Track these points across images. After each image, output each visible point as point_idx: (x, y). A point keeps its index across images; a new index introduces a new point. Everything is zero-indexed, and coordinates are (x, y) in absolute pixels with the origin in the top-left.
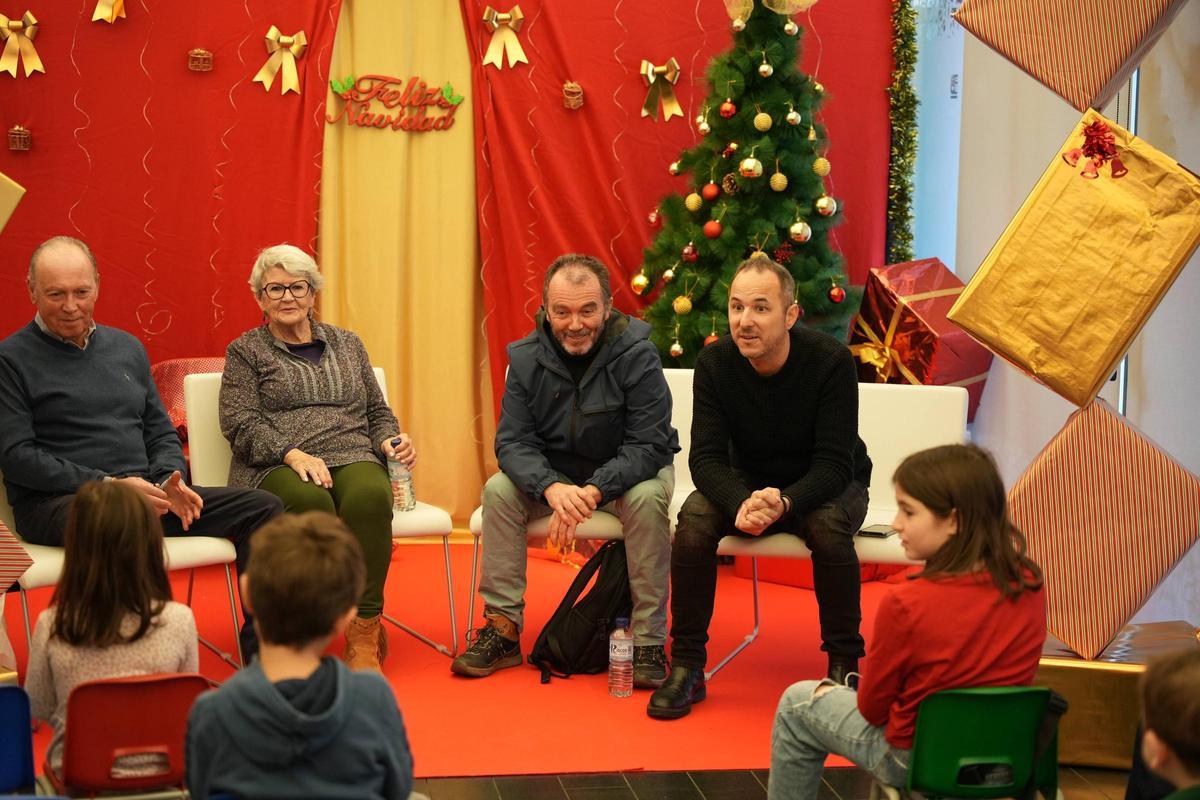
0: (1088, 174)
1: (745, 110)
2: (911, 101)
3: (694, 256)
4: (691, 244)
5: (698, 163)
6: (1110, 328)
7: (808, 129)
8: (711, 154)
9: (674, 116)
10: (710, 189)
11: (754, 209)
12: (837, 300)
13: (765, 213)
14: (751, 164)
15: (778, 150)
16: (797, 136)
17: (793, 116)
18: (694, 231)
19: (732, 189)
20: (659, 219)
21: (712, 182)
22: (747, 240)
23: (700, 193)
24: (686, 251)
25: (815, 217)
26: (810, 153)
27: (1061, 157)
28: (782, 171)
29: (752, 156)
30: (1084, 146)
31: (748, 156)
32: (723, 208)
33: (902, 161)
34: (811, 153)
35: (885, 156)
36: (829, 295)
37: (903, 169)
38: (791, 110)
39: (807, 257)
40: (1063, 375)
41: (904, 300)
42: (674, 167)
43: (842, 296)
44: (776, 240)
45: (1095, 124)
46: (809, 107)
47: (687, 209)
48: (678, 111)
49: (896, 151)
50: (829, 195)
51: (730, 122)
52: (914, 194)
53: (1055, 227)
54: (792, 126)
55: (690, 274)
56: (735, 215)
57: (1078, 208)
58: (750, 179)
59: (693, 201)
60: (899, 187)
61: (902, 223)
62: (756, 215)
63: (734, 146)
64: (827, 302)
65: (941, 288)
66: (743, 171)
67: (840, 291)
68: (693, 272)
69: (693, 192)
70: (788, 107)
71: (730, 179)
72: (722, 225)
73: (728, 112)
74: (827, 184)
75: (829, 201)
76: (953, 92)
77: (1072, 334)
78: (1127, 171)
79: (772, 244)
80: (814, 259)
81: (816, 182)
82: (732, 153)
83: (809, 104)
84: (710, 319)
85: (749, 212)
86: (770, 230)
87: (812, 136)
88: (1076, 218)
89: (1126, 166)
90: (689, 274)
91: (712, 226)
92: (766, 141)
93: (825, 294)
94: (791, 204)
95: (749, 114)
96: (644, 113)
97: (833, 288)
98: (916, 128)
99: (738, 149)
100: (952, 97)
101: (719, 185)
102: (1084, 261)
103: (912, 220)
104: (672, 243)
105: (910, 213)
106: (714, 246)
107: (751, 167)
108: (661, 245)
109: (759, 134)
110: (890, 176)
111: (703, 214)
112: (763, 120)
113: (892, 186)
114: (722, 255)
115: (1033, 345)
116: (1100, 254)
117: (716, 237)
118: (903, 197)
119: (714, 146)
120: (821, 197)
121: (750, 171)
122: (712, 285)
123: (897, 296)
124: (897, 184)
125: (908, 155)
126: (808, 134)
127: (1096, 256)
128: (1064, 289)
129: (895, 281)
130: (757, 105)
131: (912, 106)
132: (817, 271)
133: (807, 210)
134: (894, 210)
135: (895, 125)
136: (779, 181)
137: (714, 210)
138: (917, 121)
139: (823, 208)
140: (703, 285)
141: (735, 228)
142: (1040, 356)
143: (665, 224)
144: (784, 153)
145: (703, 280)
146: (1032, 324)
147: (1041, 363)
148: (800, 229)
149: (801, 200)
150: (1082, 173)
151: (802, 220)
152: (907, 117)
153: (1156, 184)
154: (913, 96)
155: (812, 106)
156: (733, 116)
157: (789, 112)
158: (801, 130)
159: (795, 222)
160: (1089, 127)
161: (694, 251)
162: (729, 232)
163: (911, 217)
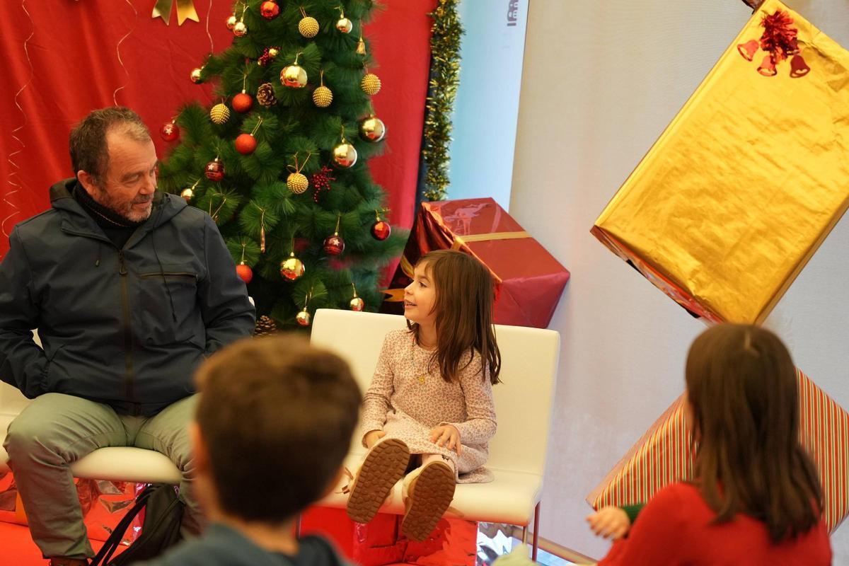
0: (765, 70)
1: (289, 11)
2: (455, 29)
3: (219, 174)
4: (216, 160)
5: (227, 70)
6: (781, 249)
7: (357, 40)
8: (242, 60)
9: (188, 20)
10: (242, 100)
11: (293, 125)
12: (382, 237)
13: (306, 130)
14: (294, 73)
15: (324, 60)
16: (344, 46)
17: (343, 23)
18: (220, 146)
19: (268, 100)
20: (176, 130)
21: (244, 91)
22: (285, 159)
23: (228, 103)
24: (211, 167)
25: (361, 140)
26: (358, 66)
27: (736, 49)
28: (327, 85)
29: (295, 63)
30: (763, 38)
31: (290, 64)
32: (259, 121)
33: (443, 95)
34: (361, 67)
35: (422, 89)
36: (373, 231)
37: (444, 105)
38: (342, 16)
39: (348, 186)
40: (725, 299)
41: (460, 240)
42: (196, 73)
43: (388, 232)
44: (316, 161)
45: (777, 13)
46: (360, 16)
47: (211, 121)
48: (193, 15)
49: (434, 83)
50: (377, 116)
51: (270, 24)
52: (453, 133)
53: (725, 128)
54: (341, 34)
55: (215, 194)
56: (272, 129)
57: (753, 108)
58: (291, 89)
59: (219, 112)
60: (437, 124)
61: (437, 165)
62: (295, 132)
63: (273, 52)
64: (368, 237)
65: (499, 230)
66: (285, 80)
67: (385, 226)
68: (218, 191)
69: (220, 102)
70: (338, 12)
71: (266, 89)
72: (258, 139)
73: (269, 11)
74: (375, 104)
75: (377, 123)
76: (511, 19)
77: (739, 253)
78: (809, 69)
79: (312, 166)
80: (354, 189)
81: (364, 102)
82: (270, 60)
83: (359, 13)
84: (238, 245)
85: (288, 128)
86: (311, 149)
87: (361, 49)
88: (750, 120)
89: (808, 64)
90: (213, 193)
91: (246, 140)
92: (311, 48)
93: (368, 229)
94: (336, 122)
95: (293, 16)
96: (156, 13)
97: (377, 223)
98: (459, 60)
99: (278, 55)
100: (509, 25)
101: (252, 95)
102: (755, 169)
103: (447, 163)
104: (193, 159)
105: (447, 155)
106: (246, 163)
107: (294, 76)
108: (179, 160)
109: (303, 41)
110: (427, 112)
111: (232, 127)
112: (309, 25)
113: (428, 123)
114: (254, 175)
115: (693, 264)
116: (775, 164)
117: (249, 152)
118: (441, 134)
119: (248, 52)
120: (368, 118)
121: (292, 80)
122: (240, 208)
123: (453, 234)
124: (436, 120)
125: (449, 89)
126: (357, 47)
127: (769, 165)
128: (732, 201)
129: (450, 218)
130: (303, 8)
131: (457, 34)
132: (358, 202)
133: (354, 131)
134: (429, 149)
135: (436, 55)
136: (323, 95)
137: (246, 122)
138: (460, 53)
139: (369, 131)
140: (230, 207)
141: (272, 145)
142: (701, 276)
143: (183, 136)
144: (331, 65)
145: (230, 202)
146: (692, 239)
147: (700, 285)
148: (344, 151)
149: (346, 119)
150: (759, 69)
151: (347, 142)
152: (449, 47)
153: (841, 88)
154: (458, 24)
155: (362, 17)
156: (275, 17)
157: (339, 18)
158: (351, 40)
159: (339, 143)
160: (770, 17)
161: (220, 168)
162: (264, 148)
163: (449, 159)
